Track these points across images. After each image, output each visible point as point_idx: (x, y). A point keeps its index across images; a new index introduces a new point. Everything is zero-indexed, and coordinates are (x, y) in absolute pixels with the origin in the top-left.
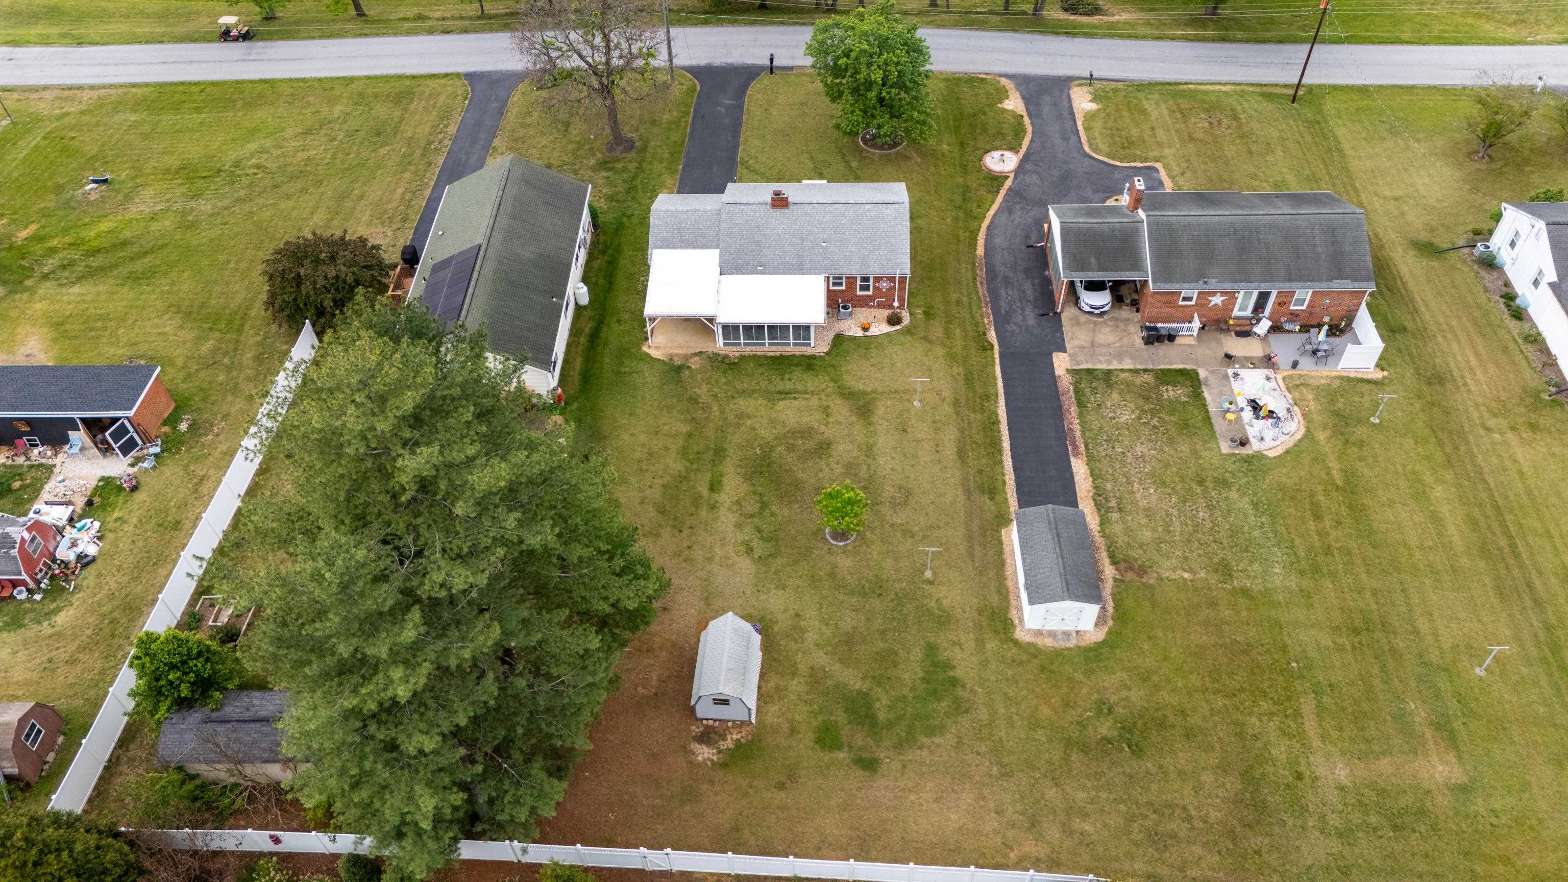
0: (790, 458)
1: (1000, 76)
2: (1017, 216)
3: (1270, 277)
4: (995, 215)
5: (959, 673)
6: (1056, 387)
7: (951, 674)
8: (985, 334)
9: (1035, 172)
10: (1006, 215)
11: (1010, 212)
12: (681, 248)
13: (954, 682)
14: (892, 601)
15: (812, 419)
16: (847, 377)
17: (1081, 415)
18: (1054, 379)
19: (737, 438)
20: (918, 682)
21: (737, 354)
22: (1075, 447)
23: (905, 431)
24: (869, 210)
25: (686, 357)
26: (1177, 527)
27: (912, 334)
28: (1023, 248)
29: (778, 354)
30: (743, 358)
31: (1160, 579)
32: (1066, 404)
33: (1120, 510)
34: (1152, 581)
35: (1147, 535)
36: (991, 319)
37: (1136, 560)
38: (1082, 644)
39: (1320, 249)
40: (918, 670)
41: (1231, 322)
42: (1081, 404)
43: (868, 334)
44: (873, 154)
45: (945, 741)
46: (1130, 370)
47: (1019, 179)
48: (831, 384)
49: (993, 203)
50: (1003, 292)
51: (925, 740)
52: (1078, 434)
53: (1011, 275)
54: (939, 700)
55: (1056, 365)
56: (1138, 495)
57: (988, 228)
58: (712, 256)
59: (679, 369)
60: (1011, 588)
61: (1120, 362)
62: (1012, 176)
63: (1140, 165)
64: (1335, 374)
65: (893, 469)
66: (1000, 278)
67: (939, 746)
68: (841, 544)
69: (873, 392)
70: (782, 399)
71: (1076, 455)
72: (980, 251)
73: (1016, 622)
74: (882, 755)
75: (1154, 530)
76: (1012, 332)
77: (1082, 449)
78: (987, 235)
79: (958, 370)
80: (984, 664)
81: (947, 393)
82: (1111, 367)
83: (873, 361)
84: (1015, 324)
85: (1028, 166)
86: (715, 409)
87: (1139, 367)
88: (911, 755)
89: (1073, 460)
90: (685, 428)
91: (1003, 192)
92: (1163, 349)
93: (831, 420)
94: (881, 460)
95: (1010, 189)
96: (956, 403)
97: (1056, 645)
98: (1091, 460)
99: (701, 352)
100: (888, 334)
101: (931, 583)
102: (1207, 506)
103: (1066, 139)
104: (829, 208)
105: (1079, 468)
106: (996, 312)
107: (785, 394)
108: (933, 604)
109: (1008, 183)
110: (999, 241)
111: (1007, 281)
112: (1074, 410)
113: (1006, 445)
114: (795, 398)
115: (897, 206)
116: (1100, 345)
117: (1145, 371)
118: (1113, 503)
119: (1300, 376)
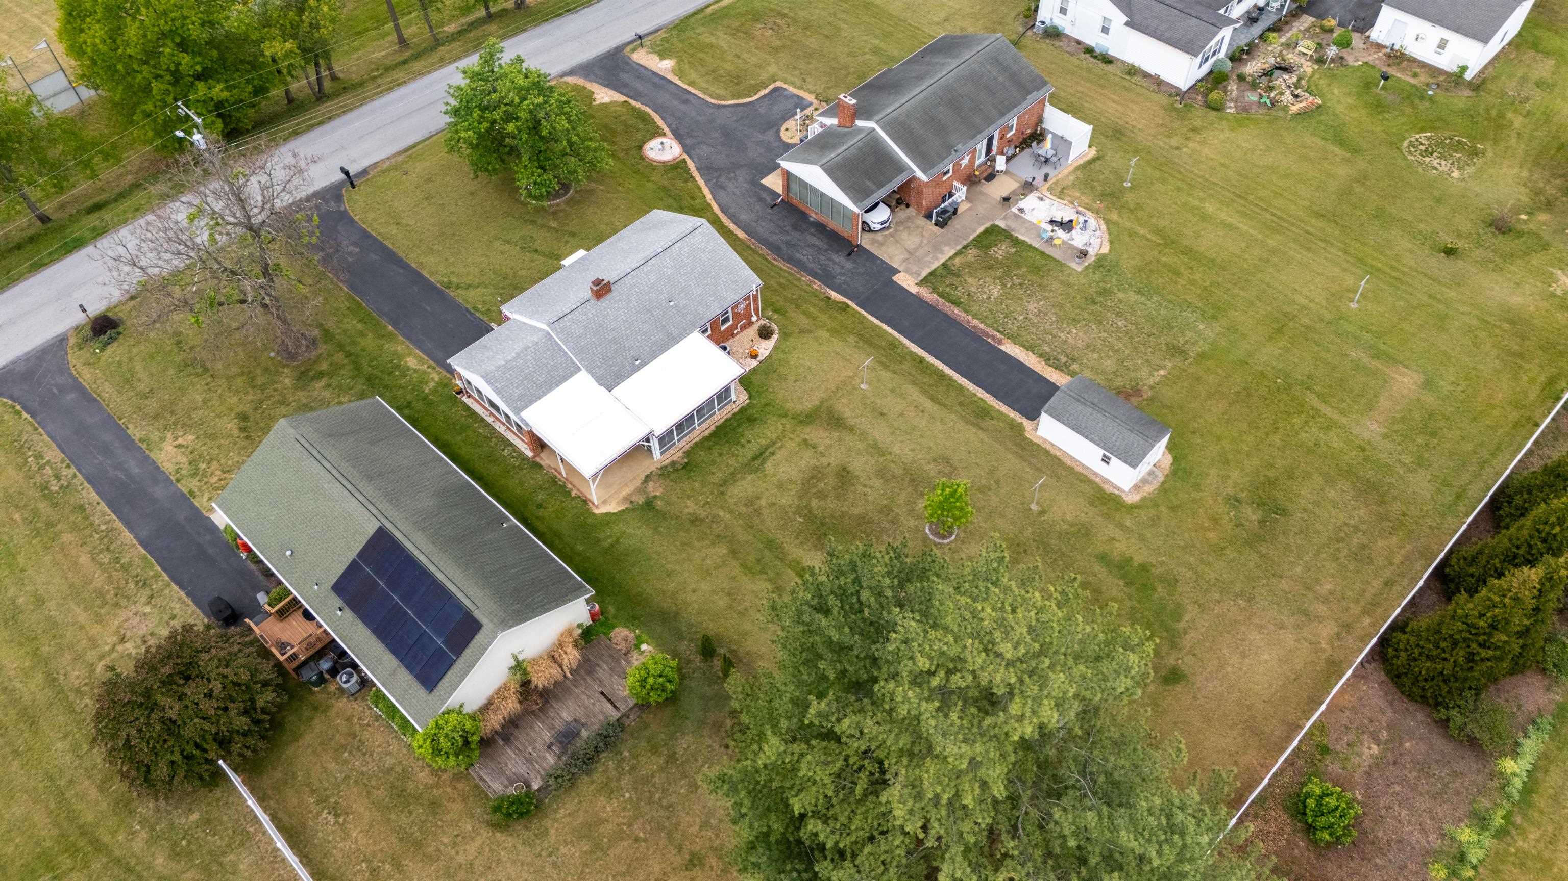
0: (831, 504)
1: (562, 76)
2: (732, 188)
3: (990, 122)
4: (715, 199)
5: (1138, 560)
6: (927, 302)
7: (1136, 564)
8: (829, 298)
9: (699, 144)
10: (722, 193)
11: (722, 187)
12: (545, 394)
13: (1144, 568)
14: (1038, 548)
15: (807, 460)
16: (789, 405)
17: (966, 311)
18: (917, 298)
19: (771, 522)
20: (1126, 589)
21: (680, 454)
22: (993, 338)
23: (882, 414)
24: (680, 248)
25: (641, 490)
26: (1118, 345)
27: (790, 335)
28: (769, 210)
29: (713, 428)
30: (687, 454)
31: (1151, 387)
32: (948, 311)
33: (1074, 360)
34: (1150, 393)
35: (1109, 364)
36: (818, 283)
37: (1124, 387)
38: (1166, 472)
39: (1001, 79)
40: (1116, 581)
41: (977, 173)
42: (956, 303)
43: (761, 358)
44: (558, 205)
45: (1191, 612)
46: (956, 255)
47: (695, 157)
48: (784, 421)
49: (700, 188)
50: (798, 256)
51: (1181, 625)
52: (982, 326)
53: (788, 238)
54: (1154, 589)
55: (905, 285)
56: (1070, 340)
57: (723, 211)
58: (583, 382)
59: (649, 504)
60: (1084, 472)
61: (942, 253)
62: (685, 156)
63: (766, 91)
64: (1071, 168)
65: (913, 450)
66: (783, 246)
67: (1193, 621)
68: (953, 537)
69: (822, 403)
70: (764, 461)
71: (1000, 342)
72: (740, 234)
73: (1116, 492)
74: (1172, 662)
75: (1109, 357)
76: (845, 283)
77: (998, 335)
78: (729, 218)
79: (852, 339)
80: (1142, 538)
81: (869, 362)
82: (942, 261)
83: (792, 378)
84: (840, 275)
85: (688, 141)
86: (721, 514)
87: (959, 247)
88: (1187, 642)
89: (1002, 348)
90: (722, 550)
91: (696, 175)
92: (956, 224)
93: (821, 449)
94: (896, 449)
95: (698, 169)
96: (884, 365)
97: (1155, 487)
98: (1012, 339)
99: (647, 477)
100: (775, 348)
101: (1042, 512)
102: (1117, 315)
104: (645, 268)
105: (1013, 350)
106: (815, 275)
107: (760, 456)
108: (1065, 527)
109: (691, 164)
110: (744, 217)
111: (791, 245)
112: (956, 310)
113: (948, 371)
114: (773, 454)
115: (700, 230)
116: (916, 250)
117: (965, 247)
118: (1064, 359)
119: (1055, 183)
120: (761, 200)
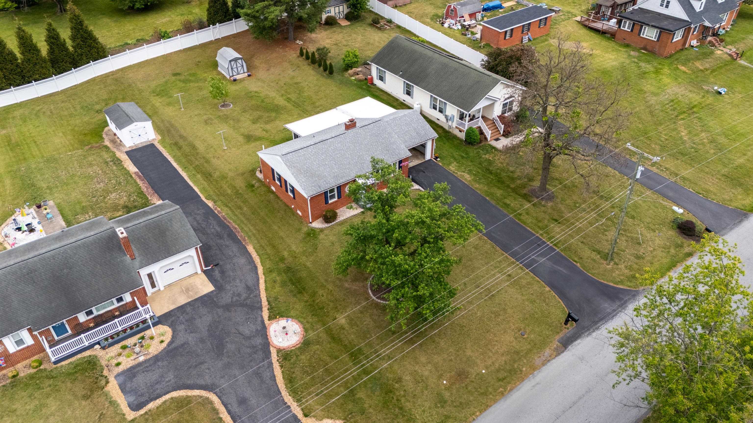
2: (240, 288)
4: (258, 280)
6: (158, 194)
8: (215, 202)
9: (249, 338)
10: (250, 283)
11: (248, 288)
17: (140, 189)
18: (162, 198)
22: (137, 175)
23: (224, 139)
26: (76, 165)
28: (221, 263)
31: (82, 149)
32: (150, 190)
33: (106, 162)
34: (86, 147)
35: (91, 158)
36: (216, 212)
37: (95, 150)
42: (141, 194)
47: (259, 322)
49: (266, 290)
50: (219, 229)
52: (138, 181)
53: (219, 241)
56: (98, 169)
57: (256, 268)
62: (267, 322)
63: (151, 405)
66: (225, 236)
71: (135, 173)
72: (250, 249)
75: (87, 161)
76: (198, 209)
77: (133, 176)
78: (253, 262)
79: (216, 174)
81: (215, 161)
84: (199, 214)
85: (258, 341)
89: (137, 170)
91: (265, 303)
95: (261, 308)
96: (207, 161)
98: (128, 173)
102: (60, 177)
103: (243, 401)
105: (132, 168)
106: (216, 217)
109: (265, 314)
110: (242, 261)
111: (220, 237)
120: (222, 272)
